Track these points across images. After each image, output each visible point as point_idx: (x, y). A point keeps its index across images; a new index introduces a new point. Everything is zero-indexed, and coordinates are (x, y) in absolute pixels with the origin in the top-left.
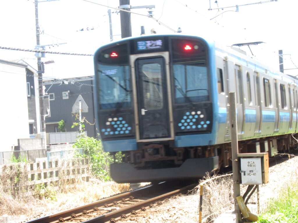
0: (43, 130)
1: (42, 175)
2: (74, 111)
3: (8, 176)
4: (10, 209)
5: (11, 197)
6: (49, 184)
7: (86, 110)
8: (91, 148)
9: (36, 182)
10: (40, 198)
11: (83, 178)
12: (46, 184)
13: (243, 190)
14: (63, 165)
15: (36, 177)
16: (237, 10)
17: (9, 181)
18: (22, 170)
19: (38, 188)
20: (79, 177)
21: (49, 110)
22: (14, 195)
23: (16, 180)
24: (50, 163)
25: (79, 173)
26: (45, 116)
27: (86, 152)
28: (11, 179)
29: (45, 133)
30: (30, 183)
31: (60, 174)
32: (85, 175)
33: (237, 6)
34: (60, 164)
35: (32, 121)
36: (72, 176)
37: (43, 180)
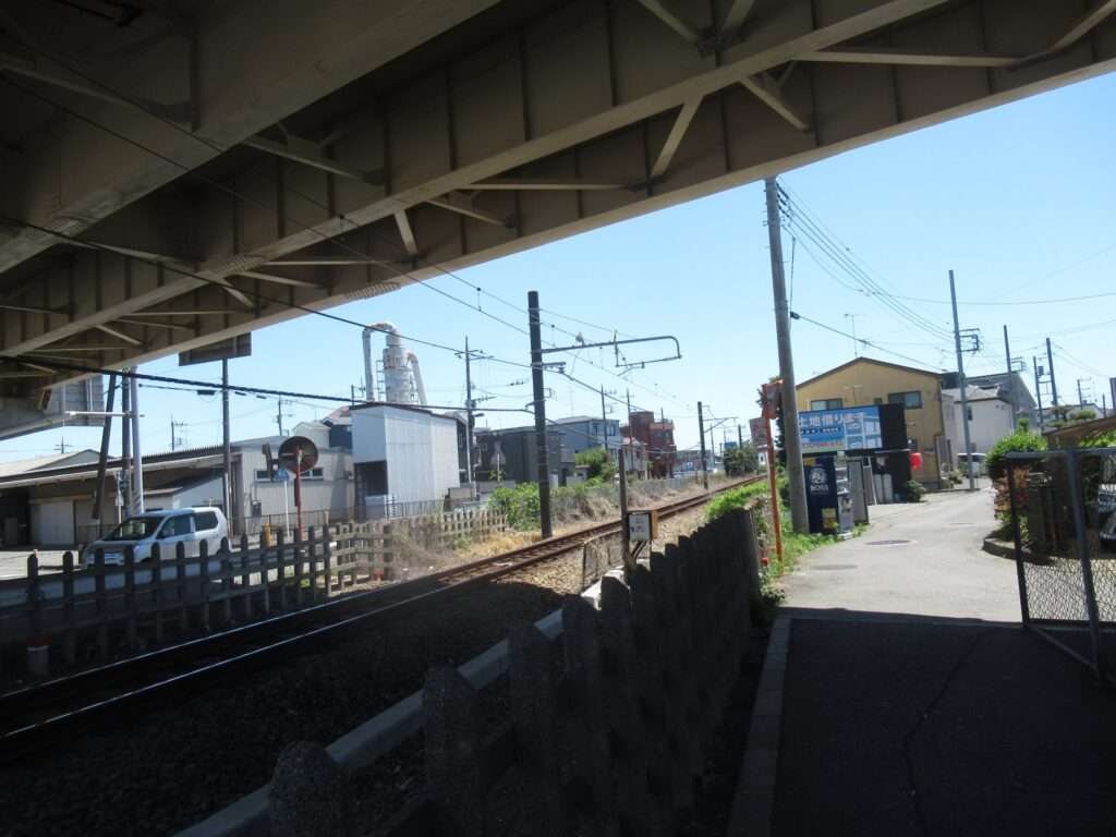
0: (473, 479)
1: (456, 526)
2: (493, 463)
3: (421, 528)
4: (419, 559)
5: (423, 549)
6: (463, 534)
7: (504, 462)
8: (507, 499)
9: (450, 533)
10: (454, 549)
11: (499, 529)
12: (460, 535)
13: (632, 546)
14: (477, 515)
15: (450, 528)
16: (643, 367)
17: (422, 532)
18: (435, 522)
19: (451, 539)
20: (494, 528)
21: (480, 461)
22: (426, 546)
23: (429, 531)
24: (465, 514)
25: (494, 523)
26: (475, 466)
27: (503, 503)
28: (425, 530)
29: (475, 483)
30: (443, 534)
31: (475, 525)
32: (501, 525)
33: (643, 363)
34: (474, 516)
35: (464, 470)
36: (486, 527)
37: (457, 532)
